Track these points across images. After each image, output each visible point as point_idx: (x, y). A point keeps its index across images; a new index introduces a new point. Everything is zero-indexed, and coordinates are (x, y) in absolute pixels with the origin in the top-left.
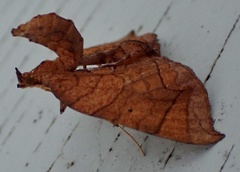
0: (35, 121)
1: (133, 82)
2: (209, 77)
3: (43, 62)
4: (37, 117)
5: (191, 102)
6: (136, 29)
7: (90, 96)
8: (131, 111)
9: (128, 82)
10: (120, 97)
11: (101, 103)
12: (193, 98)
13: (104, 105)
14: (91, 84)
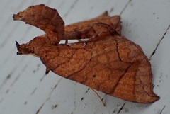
0: (34, 72)
1: (98, 55)
2: (154, 52)
3: (36, 38)
4: (36, 69)
5: (139, 72)
6: (109, 10)
7: (67, 64)
8: (94, 76)
9: (95, 54)
10: (88, 66)
11: (74, 70)
12: (140, 68)
13: (76, 71)
14: (68, 55)
